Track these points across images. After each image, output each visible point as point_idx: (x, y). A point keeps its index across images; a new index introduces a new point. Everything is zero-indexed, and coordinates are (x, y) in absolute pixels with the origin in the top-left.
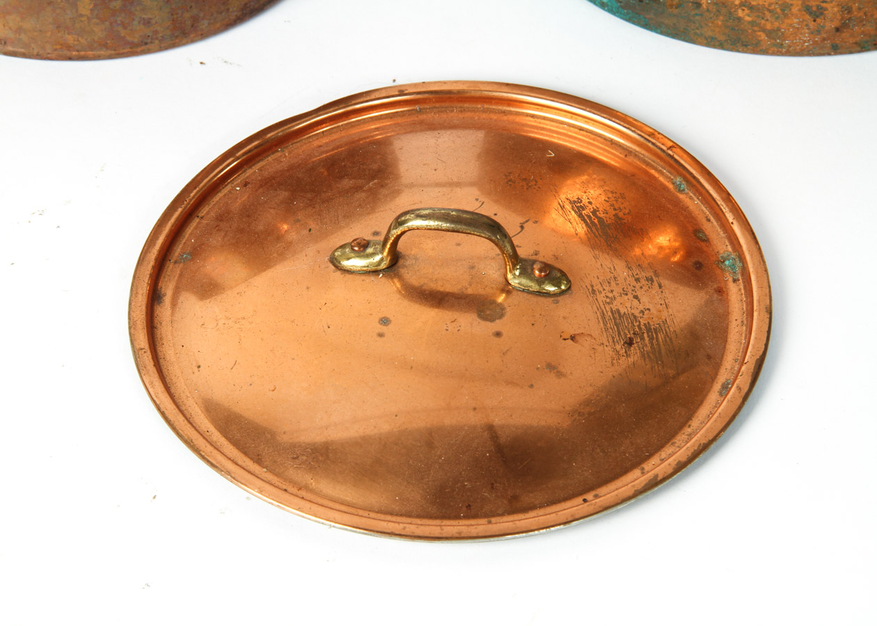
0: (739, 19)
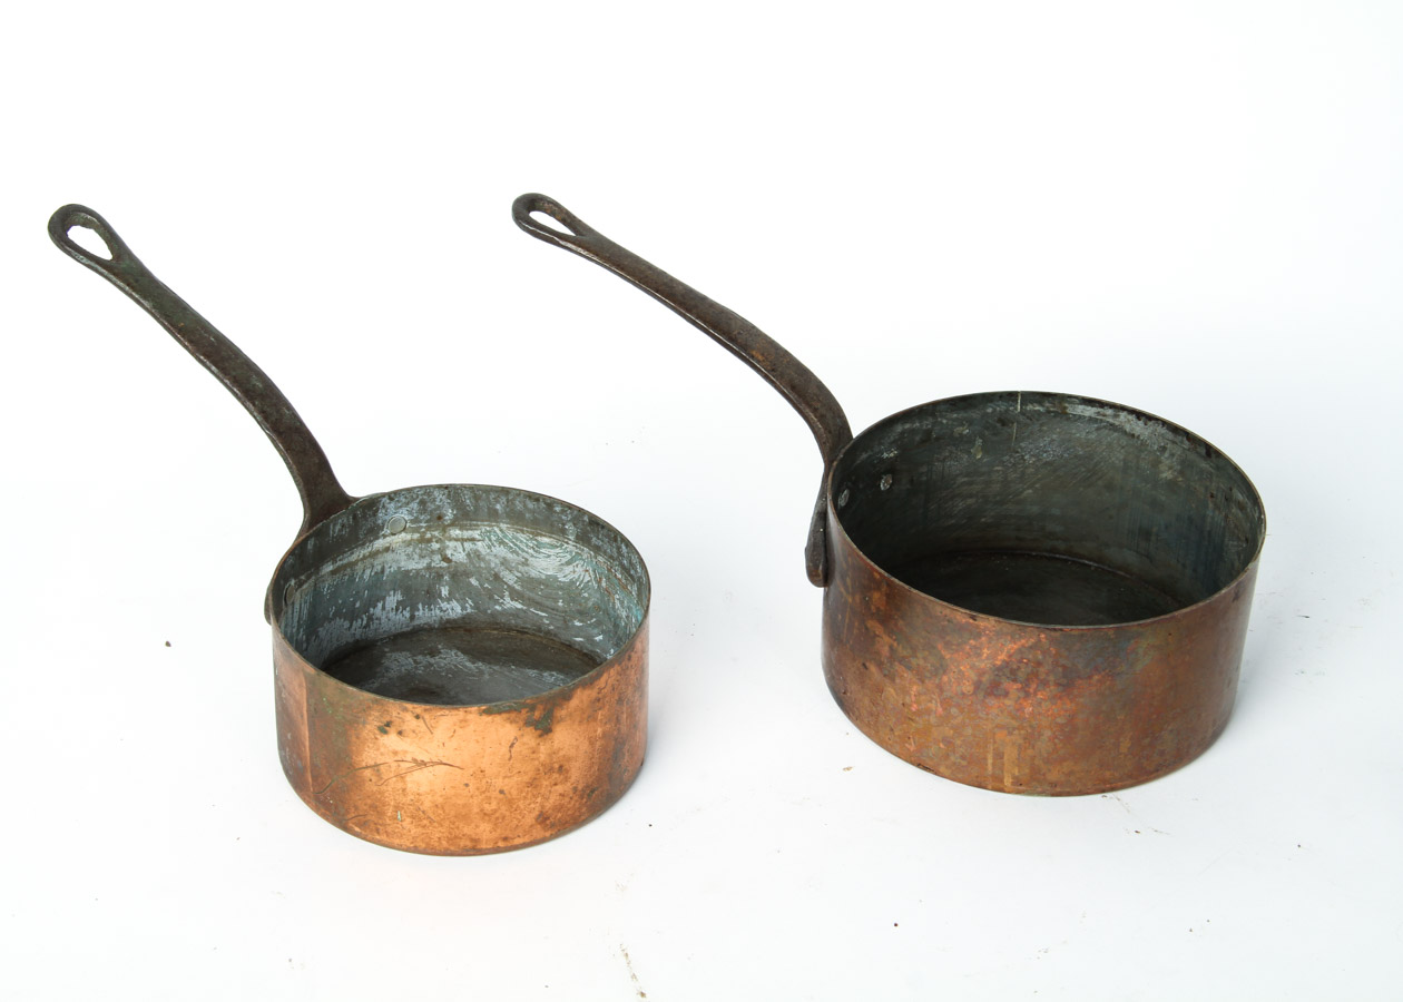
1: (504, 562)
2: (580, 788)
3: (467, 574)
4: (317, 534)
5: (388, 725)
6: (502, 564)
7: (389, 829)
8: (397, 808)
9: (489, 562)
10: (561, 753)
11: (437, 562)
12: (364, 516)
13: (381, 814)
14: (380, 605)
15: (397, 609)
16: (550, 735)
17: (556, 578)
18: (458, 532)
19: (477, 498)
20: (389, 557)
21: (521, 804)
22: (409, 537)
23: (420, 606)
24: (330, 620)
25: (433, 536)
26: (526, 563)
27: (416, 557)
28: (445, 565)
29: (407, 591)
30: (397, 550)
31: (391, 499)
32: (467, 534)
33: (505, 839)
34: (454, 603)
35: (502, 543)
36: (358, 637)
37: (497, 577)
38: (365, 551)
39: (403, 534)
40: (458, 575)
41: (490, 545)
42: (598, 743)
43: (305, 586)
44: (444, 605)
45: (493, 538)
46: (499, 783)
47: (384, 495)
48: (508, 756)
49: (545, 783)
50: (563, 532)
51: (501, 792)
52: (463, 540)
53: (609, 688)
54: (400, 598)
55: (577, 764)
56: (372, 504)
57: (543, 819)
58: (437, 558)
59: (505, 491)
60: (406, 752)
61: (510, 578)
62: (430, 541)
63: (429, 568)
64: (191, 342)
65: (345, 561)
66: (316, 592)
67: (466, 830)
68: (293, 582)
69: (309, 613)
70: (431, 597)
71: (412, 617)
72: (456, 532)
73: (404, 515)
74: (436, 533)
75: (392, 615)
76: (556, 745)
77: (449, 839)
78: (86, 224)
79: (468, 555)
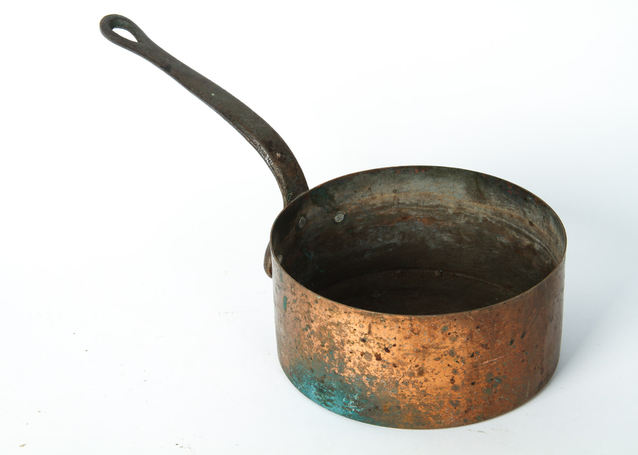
0: (420, 412)
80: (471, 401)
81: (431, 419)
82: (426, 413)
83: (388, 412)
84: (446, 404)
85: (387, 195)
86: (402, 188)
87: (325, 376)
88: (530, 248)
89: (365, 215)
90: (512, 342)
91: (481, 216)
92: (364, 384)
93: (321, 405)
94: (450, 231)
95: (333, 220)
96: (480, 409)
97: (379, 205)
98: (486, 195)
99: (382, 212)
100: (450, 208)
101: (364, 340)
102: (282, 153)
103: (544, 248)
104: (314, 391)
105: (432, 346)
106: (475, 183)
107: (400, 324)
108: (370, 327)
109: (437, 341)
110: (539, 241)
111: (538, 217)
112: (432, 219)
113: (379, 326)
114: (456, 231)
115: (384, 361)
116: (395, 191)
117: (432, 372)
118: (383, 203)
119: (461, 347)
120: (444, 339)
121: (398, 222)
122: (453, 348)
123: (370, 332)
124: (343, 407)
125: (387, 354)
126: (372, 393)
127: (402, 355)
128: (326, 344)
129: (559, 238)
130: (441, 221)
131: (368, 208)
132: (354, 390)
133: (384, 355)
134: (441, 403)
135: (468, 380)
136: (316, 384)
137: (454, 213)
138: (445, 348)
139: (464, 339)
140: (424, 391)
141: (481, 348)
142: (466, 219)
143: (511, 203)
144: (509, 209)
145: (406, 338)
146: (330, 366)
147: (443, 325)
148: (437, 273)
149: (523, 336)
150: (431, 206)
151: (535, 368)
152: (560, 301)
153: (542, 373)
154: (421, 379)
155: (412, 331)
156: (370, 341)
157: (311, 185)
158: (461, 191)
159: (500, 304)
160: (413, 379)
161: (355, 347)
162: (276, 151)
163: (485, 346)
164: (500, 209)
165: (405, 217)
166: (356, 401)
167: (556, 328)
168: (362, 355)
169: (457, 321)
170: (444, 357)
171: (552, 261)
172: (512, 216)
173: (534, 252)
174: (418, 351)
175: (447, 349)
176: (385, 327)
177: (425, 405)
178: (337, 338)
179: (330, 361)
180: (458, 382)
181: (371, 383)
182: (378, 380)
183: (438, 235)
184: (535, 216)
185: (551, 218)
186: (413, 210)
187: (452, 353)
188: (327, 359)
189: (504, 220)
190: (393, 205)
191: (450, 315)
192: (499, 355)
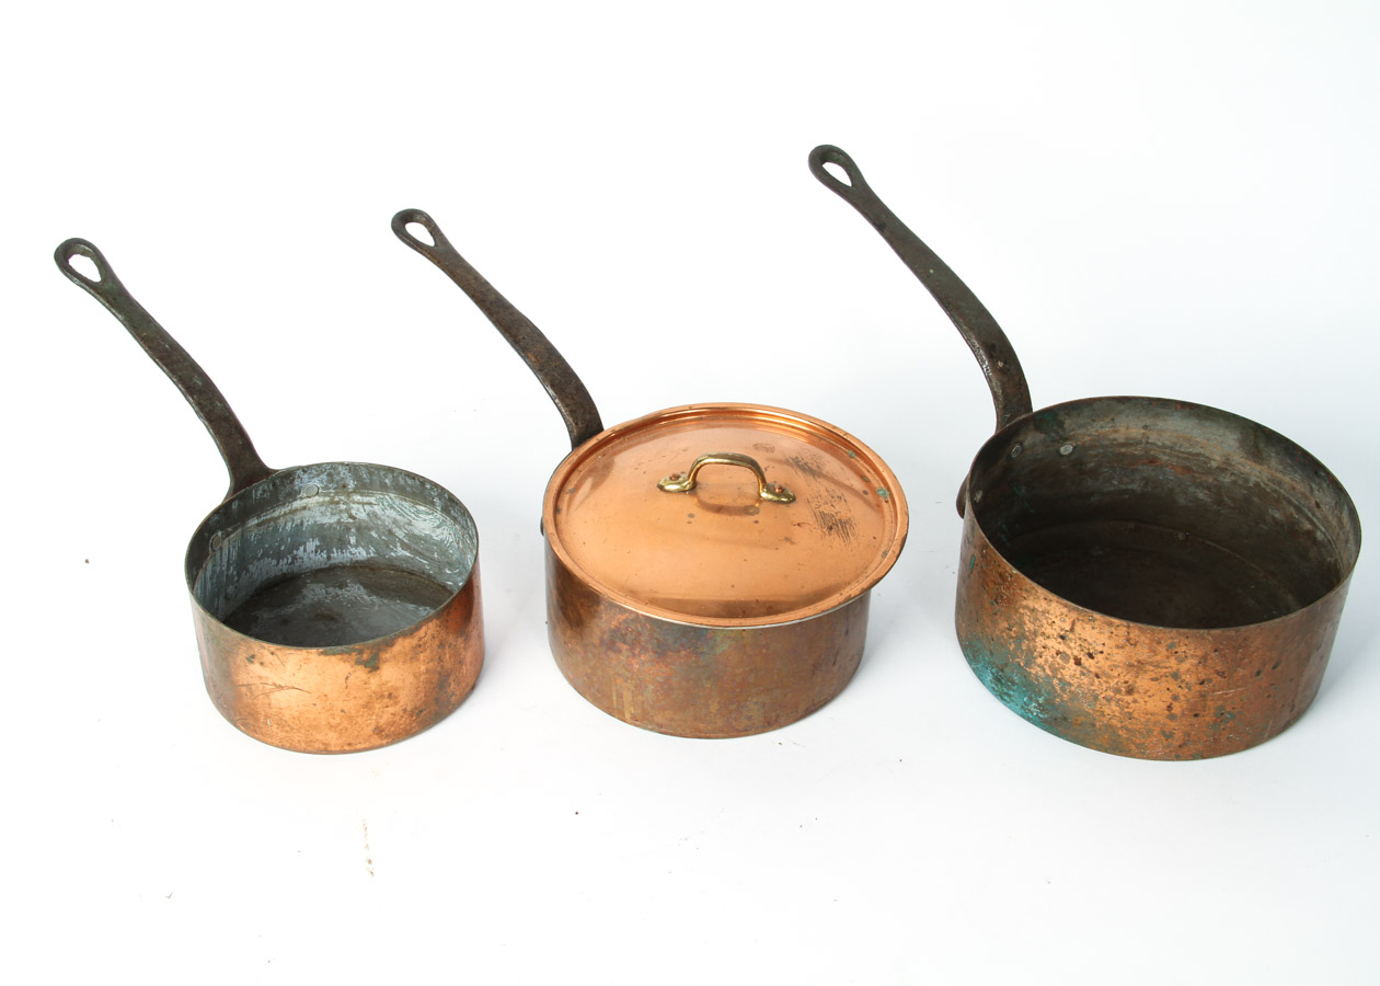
0: (1119, 736)
1: (395, 521)
2: (409, 709)
3: (369, 529)
4: (241, 498)
5: (253, 657)
6: (393, 523)
7: (263, 731)
8: (267, 717)
9: (383, 521)
10: (389, 685)
11: (345, 518)
12: (283, 484)
13: (257, 720)
14: (302, 548)
15: (316, 552)
16: (378, 672)
17: (431, 537)
18: (359, 497)
19: (371, 474)
20: (306, 513)
21: (359, 720)
22: (321, 499)
23: (335, 550)
24: (259, 559)
25: (341, 500)
26: (410, 524)
27: (328, 514)
28: (352, 521)
29: (323, 538)
30: (312, 508)
31: (305, 471)
32: (366, 499)
33: (349, 744)
34: (361, 549)
35: (392, 507)
36: (284, 571)
37: (390, 532)
38: (286, 509)
39: (317, 497)
40: (362, 529)
41: (384, 509)
42: (422, 678)
43: (232, 536)
44: (353, 550)
45: (386, 504)
46: (340, 705)
47: (299, 468)
48: (344, 686)
49: (377, 706)
50: (433, 503)
51: (342, 711)
52: (363, 504)
53: (429, 637)
54: (318, 543)
55: (405, 692)
56: (289, 475)
57: (379, 731)
58: (345, 516)
59: (391, 470)
60: (267, 678)
61: (400, 534)
62: (338, 503)
63: (339, 522)
64: (150, 347)
65: (268, 517)
66: (244, 539)
67: (319, 737)
68: (220, 533)
69: (238, 555)
70: (342, 544)
71: (329, 558)
72: (357, 498)
73: (316, 483)
74: (343, 498)
75: (312, 555)
76: (384, 679)
77: (306, 743)
78: (84, 253)
79: (368, 514)
80: (1189, 735)
81: (1133, 747)
82: (1127, 739)
83: (1078, 728)
84: (1155, 733)
85: (1134, 431)
86: (1156, 425)
87: (1006, 665)
88: (1310, 535)
89: (1101, 451)
90: (1258, 673)
91: (1253, 479)
92: (1054, 688)
93: (996, 696)
94: (1208, 488)
95: (1058, 452)
96: (1200, 746)
97: (1122, 441)
98: (1265, 455)
99: (1123, 450)
100: (1214, 460)
101: (1063, 637)
102: (1005, 363)
103: (1329, 541)
104: (990, 677)
105: (1151, 664)
106: (1252, 437)
107: (1113, 629)
108: (1073, 623)
109: (1158, 658)
110: (1323, 529)
111: (1328, 500)
112: (1189, 469)
113: (1085, 626)
114: (1217, 492)
115: (1085, 668)
116: (1145, 427)
117: (1145, 693)
118: (1127, 439)
119: (1188, 670)
120: (1168, 657)
121: (1143, 465)
122: (1178, 670)
123: (1072, 630)
124: (1022, 707)
125: (1090, 660)
126: (1062, 701)
127: (1109, 666)
128: (1014, 629)
129: (1351, 537)
130: (1199, 473)
131: (1106, 443)
132: (1040, 691)
133: (1086, 661)
134: (1149, 732)
135: (1191, 710)
136: (994, 670)
137: (1218, 468)
138: (1167, 668)
139: (1195, 661)
140: (1130, 713)
141: (1215, 675)
142: (1233, 478)
143: (1296, 472)
144: (1292, 480)
145: (1118, 647)
146: (1015, 656)
147: (1169, 641)
148: (1181, 536)
149: (1274, 668)
150: (1189, 453)
151: (1283, 705)
152: (1335, 625)
153: (1292, 710)
154: (1129, 698)
155: (1128, 640)
156: (1071, 640)
157: (1037, 406)
158: (1232, 443)
159: (1252, 626)
160: (1118, 696)
161: (1050, 643)
162: (999, 359)
163: (1221, 674)
164: (1280, 475)
165: (1153, 461)
166: (1040, 705)
167: (1322, 657)
168: (1057, 654)
169: (1190, 640)
170: (1164, 679)
171: (1336, 560)
172: (1294, 488)
173: (1314, 541)
174: (1131, 666)
175: (1169, 670)
176: (1093, 628)
177: (1127, 729)
178: (1029, 626)
179: (1016, 649)
180: (1177, 709)
181: (1063, 689)
182: (1073, 688)
183: (1192, 489)
184: (1326, 498)
185: (1346, 508)
186: (1164, 453)
187: (1175, 676)
188: (1012, 647)
189: (1282, 491)
190: (1140, 443)
191: (1182, 631)
192: (1239, 686)
